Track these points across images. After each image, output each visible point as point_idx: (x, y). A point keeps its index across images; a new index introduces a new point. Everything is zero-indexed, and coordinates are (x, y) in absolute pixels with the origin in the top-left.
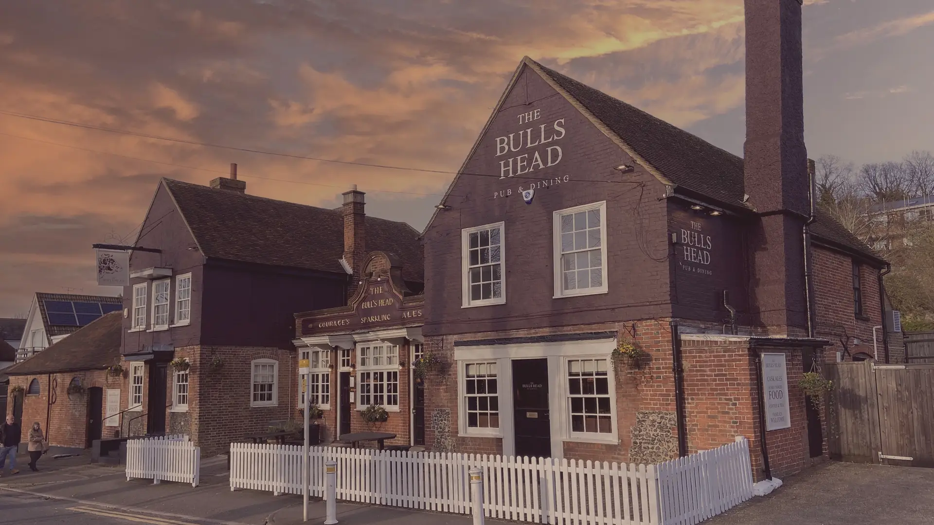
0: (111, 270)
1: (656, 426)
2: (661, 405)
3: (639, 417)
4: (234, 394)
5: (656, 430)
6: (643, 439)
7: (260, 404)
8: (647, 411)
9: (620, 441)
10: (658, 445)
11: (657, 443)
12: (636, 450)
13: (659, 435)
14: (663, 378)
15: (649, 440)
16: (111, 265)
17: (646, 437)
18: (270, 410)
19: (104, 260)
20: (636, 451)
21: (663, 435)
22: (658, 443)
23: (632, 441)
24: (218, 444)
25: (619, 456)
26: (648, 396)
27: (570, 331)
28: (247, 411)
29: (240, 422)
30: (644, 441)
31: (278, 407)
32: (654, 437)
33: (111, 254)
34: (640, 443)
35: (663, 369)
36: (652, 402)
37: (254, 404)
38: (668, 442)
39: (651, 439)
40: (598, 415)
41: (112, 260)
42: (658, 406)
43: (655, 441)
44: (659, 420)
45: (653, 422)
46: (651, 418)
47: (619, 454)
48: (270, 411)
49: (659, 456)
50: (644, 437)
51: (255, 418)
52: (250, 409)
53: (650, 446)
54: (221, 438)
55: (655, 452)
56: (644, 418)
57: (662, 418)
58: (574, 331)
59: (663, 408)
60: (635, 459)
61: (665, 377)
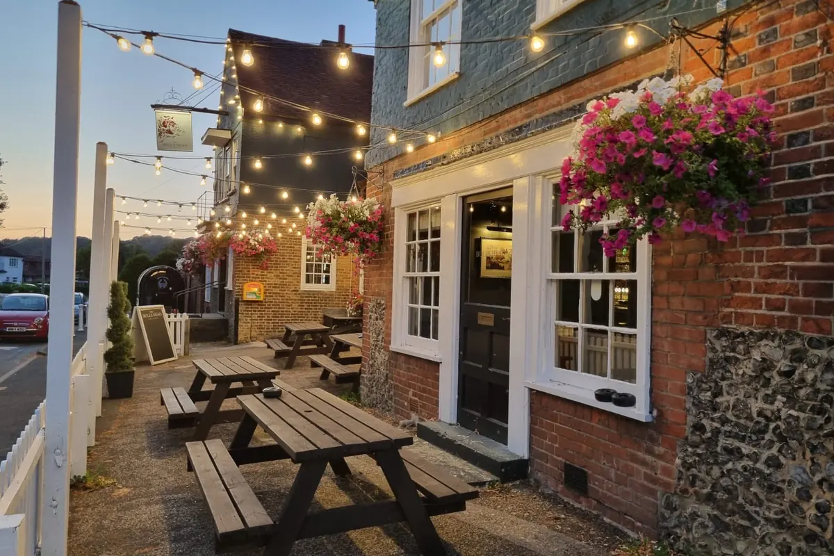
0: (172, 133)
1: (773, 382)
2: (795, 307)
3: (718, 348)
4: (281, 273)
5: (769, 399)
6: (724, 421)
7: (313, 287)
8: (745, 329)
9: (655, 413)
10: (774, 451)
11: (772, 442)
12: (699, 451)
13: (783, 416)
14: (814, 207)
15: (746, 428)
16: (171, 128)
17: (737, 416)
18: (326, 295)
19: (164, 123)
20: (699, 455)
21: (797, 418)
22: (777, 446)
23: (691, 420)
24: (260, 328)
25: (649, 458)
26: (752, 276)
27: (559, 104)
28: (296, 294)
29: (287, 305)
30: (727, 428)
31: (336, 292)
32: (761, 419)
33: (171, 116)
34: (716, 432)
35: (816, 172)
36: (764, 296)
37: (304, 286)
38: (814, 449)
39: (751, 424)
40: (611, 328)
41: (172, 122)
42: (786, 313)
43: (767, 437)
44: (783, 365)
45: (764, 370)
46: (756, 355)
47: (650, 452)
48: (326, 297)
49: (779, 490)
50: (729, 415)
51: (306, 303)
52: (300, 292)
53: (746, 449)
54: (264, 323)
55: (760, 472)
56: (733, 350)
57: (798, 356)
58: (569, 99)
59: (805, 320)
60: (695, 477)
61: (823, 203)
